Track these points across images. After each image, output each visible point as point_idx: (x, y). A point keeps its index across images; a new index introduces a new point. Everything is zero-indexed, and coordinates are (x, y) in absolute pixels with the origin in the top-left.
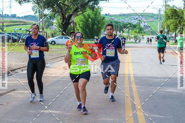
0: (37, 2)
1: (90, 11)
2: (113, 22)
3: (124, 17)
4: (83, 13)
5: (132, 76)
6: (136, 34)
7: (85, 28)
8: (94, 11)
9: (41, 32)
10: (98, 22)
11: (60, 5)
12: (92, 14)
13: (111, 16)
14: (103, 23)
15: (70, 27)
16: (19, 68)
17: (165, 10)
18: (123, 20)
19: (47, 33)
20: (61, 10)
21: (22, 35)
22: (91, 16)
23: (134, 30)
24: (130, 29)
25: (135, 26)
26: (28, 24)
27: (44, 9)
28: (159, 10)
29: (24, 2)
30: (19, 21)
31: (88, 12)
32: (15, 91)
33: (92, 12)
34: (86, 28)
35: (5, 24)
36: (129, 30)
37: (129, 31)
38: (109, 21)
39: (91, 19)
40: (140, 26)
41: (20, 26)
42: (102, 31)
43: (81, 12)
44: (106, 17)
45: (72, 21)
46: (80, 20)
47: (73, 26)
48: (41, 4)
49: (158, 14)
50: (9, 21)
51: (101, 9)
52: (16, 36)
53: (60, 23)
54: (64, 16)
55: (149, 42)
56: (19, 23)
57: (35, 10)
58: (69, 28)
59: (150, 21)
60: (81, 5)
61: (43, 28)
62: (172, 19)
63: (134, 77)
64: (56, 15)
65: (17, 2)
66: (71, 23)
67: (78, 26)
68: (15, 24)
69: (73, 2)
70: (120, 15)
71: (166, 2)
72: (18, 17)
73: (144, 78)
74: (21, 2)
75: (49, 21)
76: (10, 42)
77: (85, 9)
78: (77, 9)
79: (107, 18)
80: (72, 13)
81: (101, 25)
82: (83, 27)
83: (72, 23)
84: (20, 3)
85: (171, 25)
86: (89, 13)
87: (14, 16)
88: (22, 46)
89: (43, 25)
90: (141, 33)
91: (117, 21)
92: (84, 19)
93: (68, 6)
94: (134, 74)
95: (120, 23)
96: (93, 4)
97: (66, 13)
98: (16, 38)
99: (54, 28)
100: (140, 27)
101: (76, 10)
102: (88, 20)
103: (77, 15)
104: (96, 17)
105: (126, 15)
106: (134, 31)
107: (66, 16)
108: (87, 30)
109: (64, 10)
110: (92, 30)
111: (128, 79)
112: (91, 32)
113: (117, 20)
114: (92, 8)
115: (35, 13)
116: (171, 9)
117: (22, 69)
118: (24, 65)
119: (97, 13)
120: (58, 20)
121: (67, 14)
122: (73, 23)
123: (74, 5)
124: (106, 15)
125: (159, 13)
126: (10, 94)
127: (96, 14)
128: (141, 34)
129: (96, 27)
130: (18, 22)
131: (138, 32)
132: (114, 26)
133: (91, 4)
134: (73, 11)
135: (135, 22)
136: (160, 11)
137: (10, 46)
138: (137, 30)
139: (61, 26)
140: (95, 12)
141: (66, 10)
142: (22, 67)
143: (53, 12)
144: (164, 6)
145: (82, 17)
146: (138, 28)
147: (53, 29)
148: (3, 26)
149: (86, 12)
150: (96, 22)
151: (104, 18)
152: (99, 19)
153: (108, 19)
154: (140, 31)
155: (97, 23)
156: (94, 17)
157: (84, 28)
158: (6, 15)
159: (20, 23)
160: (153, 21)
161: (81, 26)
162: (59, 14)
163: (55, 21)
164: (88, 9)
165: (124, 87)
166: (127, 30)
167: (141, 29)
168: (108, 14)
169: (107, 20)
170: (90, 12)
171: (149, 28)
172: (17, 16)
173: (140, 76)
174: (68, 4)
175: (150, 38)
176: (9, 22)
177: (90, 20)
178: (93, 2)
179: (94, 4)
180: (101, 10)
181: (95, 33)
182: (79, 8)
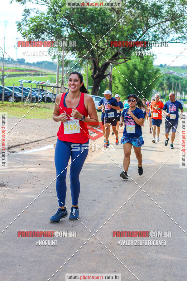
2: (171, 78)
4: (126, 61)
7: (127, 85)
8: (143, 59)
10: (148, 76)
12: (139, 64)
13: (168, 68)
15: (104, 82)
16: (19, 145)
20: (92, 55)
21: (30, 91)
22: (139, 67)
26: (42, 75)
29: (36, 40)
30: (29, 69)
31: (134, 60)
33: (139, 61)
35: (6, 73)
39: (138, 71)
41: (30, 77)
42: (153, 90)
43: (123, 60)
44: (161, 69)
45: (108, 73)
46: (120, 72)
47: (110, 81)
50: (13, 68)
51: (154, 57)
52: (21, 92)
53: (91, 75)
54: (97, 65)
56: (28, 72)
58: (104, 84)
60: (124, 50)
61: (63, 81)
64: (84, 63)
66: (107, 75)
67: (117, 81)
68: (22, 73)
70: (183, 68)
72: (28, 64)
74: (31, 40)
76: (12, 101)
77: (129, 56)
78: (116, 55)
79: (162, 71)
80: (110, 60)
82: (124, 83)
83: (109, 76)
86: (135, 62)
87: (21, 61)
91: (178, 77)
92: (126, 71)
93: (103, 49)
95: (181, 79)
96: (142, 47)
97: (100, 60)
98: (20, 95)
102: (132, 73)
103: (117, 65)
104: (145, 69)
107: (100, 65)
108: (131, 88)
109: (96, 55)
110: (139, 89)
113: (177, 75)
115: (52, 59)
117: (22, 147)
120: (87, 71)
121: (101, 62)
122: (111, 76)
123: (113, 49)
124: (161, 66)
127: (145, 65)
129: (144, 83)
130: (27, 70)
132: (173, 83)
134: (110, 57)
137: (11, 107)
139: (91, 79)
140: (144, 61)
141: (99, 56)
142: (23, 143)
143: (80, 57)
145: (125, 68)
148: (4, 76)
149: (131, 61)
150: (145, 76)
151: (157, 71)
152: (150, 71)
153: (164, 73)
155: (147, 78)
156: (142, 68)
157: (126, 84)
158: (10, 60)
159: (30, 73)
161: (121, 81)
162: (89, 62)
163: (82, 72)
168: (163, 65)
169: (162, 75)
170: (136, 60)
172: (26, 62)
174: (104, 47)
176: (13, 71)
177: (136, 72)
179: (144, 48)
180: (154, 59)
182: (120, 54)
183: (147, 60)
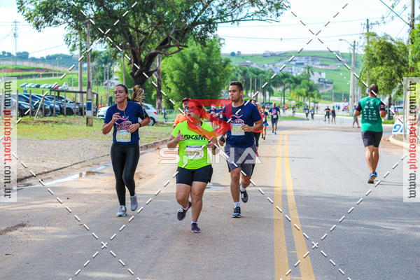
0: (77, 24)
1: (197, 45)
2: (248, 72)
3: (273, 60)
4: (180, 50)
5: (291, 194)
6: (301, 99)
7: (183, 85)
8: (205, 46)
9: (85, 92)
10: (214, 70)
11: (129, 33)
12: (200, 53)
13: (243, 58)
14: (226, 74)
15: (149, 82)
17: (366, 44)
18: (271, 66)
19: (99, 96)
20: (130, 42)
21: (42, 99)
22: (199, 58)
23: (296, 90)
24: (287, 88)
25: (297, 82)
26: (55, 75)
27: (92, 42)
28: (353, 44)
29: (46, 24)
30: (35, 66)
31: (192, 47)
32: (25, 228)
33: (200, 48)
34: (187, 85)
35: (2, 75)
36: (284, 90)
37: (286, 93)
38: (238, 69)
39: (199, 63)
40: (309, 80)
41: (38, 79)
42: (223, 90)
43: (176, 49)
44: (232, 59)
45: (155, 69)
46: (173, 66)
47: (159, 80)
48: (86, 30)
49: (350, 54)
50: (11, 67)
51: (222, 42)
52: (28, 101)
53: (129, 72)
54: (137, 56)
55: (331, 116)
56: (34, 73)
57: (72, 44)
58: (149, 85)
59: (331, 70)
60: (177, 33)
61: (89, 83)
62: (382, 64)
63: (296, 197)
64: (119, 54)
65: (31, 24)
66: (153, 72)
67: (168, 80)
68: (25, 74)
69: (158, 24)
70: (265, 56)
71: (368, 27)
72: (34, 59)
73: (319, 199)
74: (39, 24)
75: (103, 68)
77: (184, 42)
78: (166, 40)
79: (235, 63)
80: (157, 49)
81: (223, 77)
82: (179, 83)
83: (156, 73)
84: (37, 25)
85: (380, 78)
86: (193, 50)
87: (23, 56)
88: (41, 124)
89: (89, 77)
90: (312, 96)
91: (257, 69)
92: (182, 64)
93: (146, 34)
94: (294, 191)
95: (263, 72)
96: (202, 29)
97: (143, 50)
98: (26, 106)
99: (113, 83)
100: (310, 83)
101: (165, 44)
102: (190, 67)
103: (167, 55)
104: (209, 61)
105: (279, 55)
106: (295, 93)
107: (142, 57)
108: (189, 89)
109: (137, 43)
110: (201, 90)
111: (283, 200)
112: (199, 94)
113: (257, 67)
114: (202, 40)
115: (71, 51)
116: (379, 44)
117: (39, 178)
118: (45, 168)
119: (211, 49)
120: (123, 67)
121: (144, 52)
122: (159, 73)
123: (161, 33)
124: (233, 54)
125: (352, 52)
126: (14, 233)
127: (209, 54)
128: (312, 99)
129: (209, 81)
130: (33, 69)
131: (305, 94)
132: (251, 80)
133: (199, 30)
134: (157, 45)
135: (297, 72)
136: (354, 46)
138: (304, 91)
139: (129, 78)
140: (206, 49)
141: (141, 44)
143: (113, 46)
144: (364, 37)
145: (179, 61)
146: (306, 85)
147: (113, 87)
149: (187, 49)
150: (209, 70)
151: (227, 62)
152: (217, 63)
153: (237, 65)
154: (309, 93)
155: (213, 73)
156: (204, 59)
157: (181, 83)
158: (6, 55)
159: (37, 73)
160: (339, 70)
161: (175, 80)
162: (126, 53)
163: (116, 68)
164: (191, 40)
165: (273, 220)
166: (281, 89)
167: (311, 88)
168: (236, 53)
169: (234, 68)
170: (195, 47)
171: (330, 85)
172: (30, 56)
173: (308, 194)
174: (147, 30)
175: (332, 109)
176: (12, 71)
177: (196, 66)
178: (203, 25)
179: (206, 30)
180: (221, 45)
181: (209, 96)
182: (171, 39)
183: (211, 47)
